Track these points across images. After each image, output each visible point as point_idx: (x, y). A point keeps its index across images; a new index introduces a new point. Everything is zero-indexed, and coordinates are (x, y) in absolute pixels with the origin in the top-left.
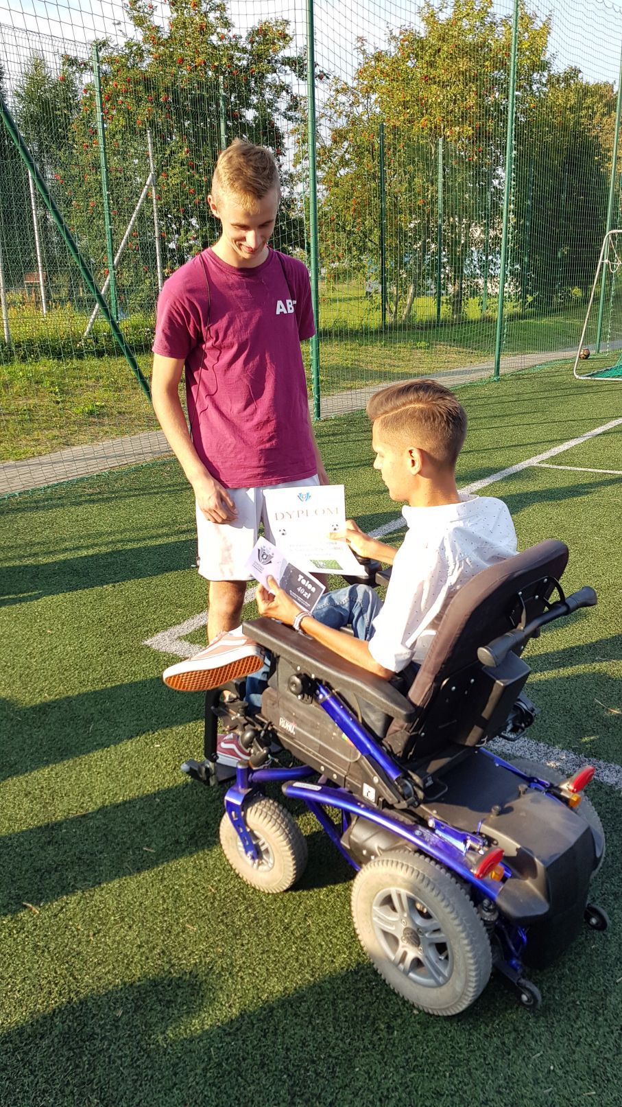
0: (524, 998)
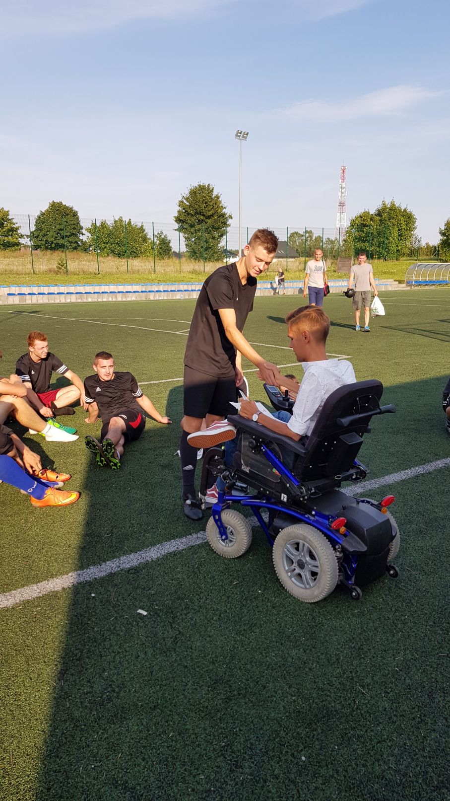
0: (354, 594)
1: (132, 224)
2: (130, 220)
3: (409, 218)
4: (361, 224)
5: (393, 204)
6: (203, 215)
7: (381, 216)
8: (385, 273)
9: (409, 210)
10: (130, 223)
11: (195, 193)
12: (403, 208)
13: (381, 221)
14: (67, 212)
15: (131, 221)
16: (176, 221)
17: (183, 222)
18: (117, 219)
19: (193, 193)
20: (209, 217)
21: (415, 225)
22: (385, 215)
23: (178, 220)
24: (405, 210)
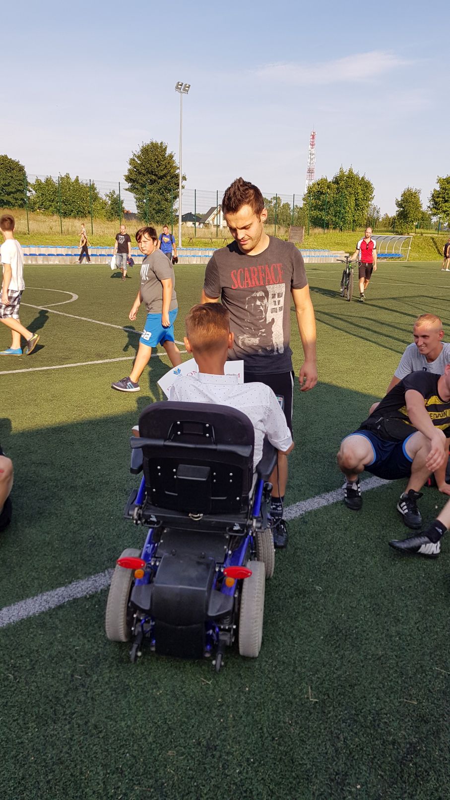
1: (80, 181)
2: (77, 177)
3: (367, 187)
4: (318, 191)
5: (351, 171)
6: (155, 175)
7: (338, 184)
8: (338, 244)
9: (366, 179)
10: (77, 180)
11: (147, 150)
12: (361, 176)
13: (338, 189)
14: (13, 166)
15: (79, 178)
16: (126, 180)
17: (134, 182)
18: (63, 176)
19: (145, 151)
20: (161, 178)
21: (373, 195)
22: (342, 183)
23: (129, 179)
24: (363, 179)
